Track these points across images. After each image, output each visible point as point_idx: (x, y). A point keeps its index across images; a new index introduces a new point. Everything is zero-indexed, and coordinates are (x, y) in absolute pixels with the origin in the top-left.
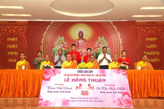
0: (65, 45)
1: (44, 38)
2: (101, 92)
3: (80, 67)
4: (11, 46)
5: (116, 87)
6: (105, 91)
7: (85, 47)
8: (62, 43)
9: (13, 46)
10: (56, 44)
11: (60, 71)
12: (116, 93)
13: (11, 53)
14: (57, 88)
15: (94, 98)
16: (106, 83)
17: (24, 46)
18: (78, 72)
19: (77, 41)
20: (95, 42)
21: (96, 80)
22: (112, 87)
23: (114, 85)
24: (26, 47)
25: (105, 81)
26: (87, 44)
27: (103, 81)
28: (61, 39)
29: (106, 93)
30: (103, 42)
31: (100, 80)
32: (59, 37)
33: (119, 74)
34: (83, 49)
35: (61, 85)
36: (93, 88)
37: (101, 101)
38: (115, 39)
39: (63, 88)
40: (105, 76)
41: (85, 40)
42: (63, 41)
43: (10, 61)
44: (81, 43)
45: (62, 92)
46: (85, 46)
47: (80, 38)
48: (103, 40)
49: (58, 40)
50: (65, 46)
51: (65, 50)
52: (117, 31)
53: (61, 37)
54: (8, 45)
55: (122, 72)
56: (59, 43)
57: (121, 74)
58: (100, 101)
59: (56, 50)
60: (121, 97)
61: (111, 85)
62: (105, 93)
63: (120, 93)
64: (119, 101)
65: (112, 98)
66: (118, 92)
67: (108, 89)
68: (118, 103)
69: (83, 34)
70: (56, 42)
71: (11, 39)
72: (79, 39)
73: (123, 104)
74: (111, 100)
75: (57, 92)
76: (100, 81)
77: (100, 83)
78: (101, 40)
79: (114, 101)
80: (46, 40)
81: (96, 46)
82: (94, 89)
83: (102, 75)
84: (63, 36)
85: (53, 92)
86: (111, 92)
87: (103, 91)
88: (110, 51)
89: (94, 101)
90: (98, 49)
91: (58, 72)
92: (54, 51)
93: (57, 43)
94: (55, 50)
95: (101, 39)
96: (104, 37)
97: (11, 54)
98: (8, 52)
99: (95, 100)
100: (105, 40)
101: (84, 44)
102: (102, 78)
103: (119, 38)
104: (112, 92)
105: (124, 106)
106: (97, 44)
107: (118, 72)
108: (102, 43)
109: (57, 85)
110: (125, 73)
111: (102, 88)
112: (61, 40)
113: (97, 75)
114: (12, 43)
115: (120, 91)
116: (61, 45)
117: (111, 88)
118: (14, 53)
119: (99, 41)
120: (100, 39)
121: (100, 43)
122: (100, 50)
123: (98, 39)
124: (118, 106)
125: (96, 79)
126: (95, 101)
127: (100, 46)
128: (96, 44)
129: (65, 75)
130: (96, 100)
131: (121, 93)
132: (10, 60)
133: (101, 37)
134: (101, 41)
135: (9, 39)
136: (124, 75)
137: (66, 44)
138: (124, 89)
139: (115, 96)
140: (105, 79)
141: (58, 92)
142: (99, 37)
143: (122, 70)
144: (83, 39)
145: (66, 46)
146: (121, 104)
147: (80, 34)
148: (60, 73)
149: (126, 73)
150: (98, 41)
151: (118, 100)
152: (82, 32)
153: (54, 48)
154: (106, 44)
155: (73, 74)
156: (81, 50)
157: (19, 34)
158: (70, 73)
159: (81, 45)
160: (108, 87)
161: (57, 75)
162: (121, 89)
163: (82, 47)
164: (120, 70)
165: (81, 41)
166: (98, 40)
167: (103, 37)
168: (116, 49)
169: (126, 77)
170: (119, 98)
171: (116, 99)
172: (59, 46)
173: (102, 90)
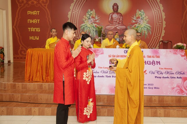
0: (96, 20)
1: (71, 11)
2: (155, 77)
3: (127, 46)
4: (32, 21)
5: (174, 72)
6: (161, 76)
7: (120, 23)
8: (93, 17)
9: (35, 21)
10: (85, 19)
11: (103, 51)
12: (175, 78)
13: (32, 29)
14: (101, 72)
15: (147, 85)
16: (161, 66)
17: (47, 21)
18: (125, 52)
19: (111, 15)
20: (133, 17)
21: (149, 63)
22: (169, 70)
23: (172, 69)
24: (49, 22)
25: (160, 64)
26: (122, 19)
27: (157, 64)
28: (92, 12)
29: (162, 78)
30: (142, 16)
31: (153, 62)
32: (89, 10)
33: (175, 56)
34: (117, 25)
35: (105, 68)
36: (146, 72)
37: (157, 88)
38: (157, 13)
39: (109, 72)
40: (158, 57)
41: (121, 15)
42: (94, 16)
43: (31, 39)
44: (116, 18)
45: (108, 77)
46: (120, 21)
47: (115, 12)
48: (142, 14)
49: (88, 14)
50: (96, 22)
51: (96, 26)
52: (159, 3)
53: (92, 10)
54: (28, 20)
55: (180, 53)
56: (89, 18)
57: (179, 55)
58: (155, 88)
59: (86, 26)
60: (181, 83)
61: (167, 69)
62: (160, 78)
63: (179, 78)
64: (179, 88)
65: (170, 84)
66: (176, 78)
67: (164, 73)
68: (178, 91)
69: (118, 7)
70: (86, 16)
71: (31, 13)
72: (113, 13)
73: (184, 92)
74: (170, 87)
75: (101, 77)
76: (154, 64)
77: (154, 65)
78: (140, 14)
79: (173, 88)
80: (74, 14)
81: (134, 22)
82: (146, 74)
83: (155, 57)
84: (94, 10)
85: (97, 77)
86: (168, 77)
87: (158, 76)
88: (150, 27)
89: (148, 88)
90: (136, 25)
91: (101, 53)
92: (84, 28)
93: (87, 18)
94: (84, 26)
95: (140, 12)
96: (144, 10)
97: (32, 31)
98: (29, 28)
99: (149, 86)
100: (144, 14)
101: (120, 19)
102: (156, 60)
103: (162, 11)
104: (170, 78)
105: (186, 94)
106: (135, 19)
107: (175, 52)
108: (141, 18)
109: (100, 68)
110: (183, 54)
111: (157, 72)
112: (92, 14)
113: (150, 57)
114: (33, 17)
115: (179, 76)
116: (92, 19)
117: (168, 73)
118: (35, 29)
119: (137, 16)
120: (138, 12)
121: (139, 18)
122: (138, 26)
123: (136, 12)
124: (179, 94)
125: (148, 61)
126: (150, 88)
127: (138, 21)
128: (133, 20)
129: (109, 56)
130: (151, 86)
131: (181, 78)
132: (31, 37)
133: (140, 10)
134: (140, 16)
135: (29, 12)
136: (182, 56)
137: (98, 19)
138: (184, 73)
139: (173, 81)
140: (159, 62)
141: (103, 76)
142: (138, 11)
143: (179, 51)
144: (118, 13)
145: (98, 22)
146: (182, 91)
147: (115, 7)
148: (102, 53)
149: (185, 54)
150: (135, 16)
151: (178, 86)
152: (117, 4)
153: (84, 24)
154: (146, 19)
155: (120, 54)
156: (116, 26)
157: (41, 7)
158: (115, 54)
159: (116, 20)
160: (163, 71)
161: (100, 56)
162: (180, 73)
163: (117, 22)
164: (177, 51)
165: (115, 16)
166: (137, 14)
167: (142, 10)
168: (158, 26)
169: (185, 59)
170: (179, 85)
171: (175, 86)
172: (90, 21)
173: (156, 75)
